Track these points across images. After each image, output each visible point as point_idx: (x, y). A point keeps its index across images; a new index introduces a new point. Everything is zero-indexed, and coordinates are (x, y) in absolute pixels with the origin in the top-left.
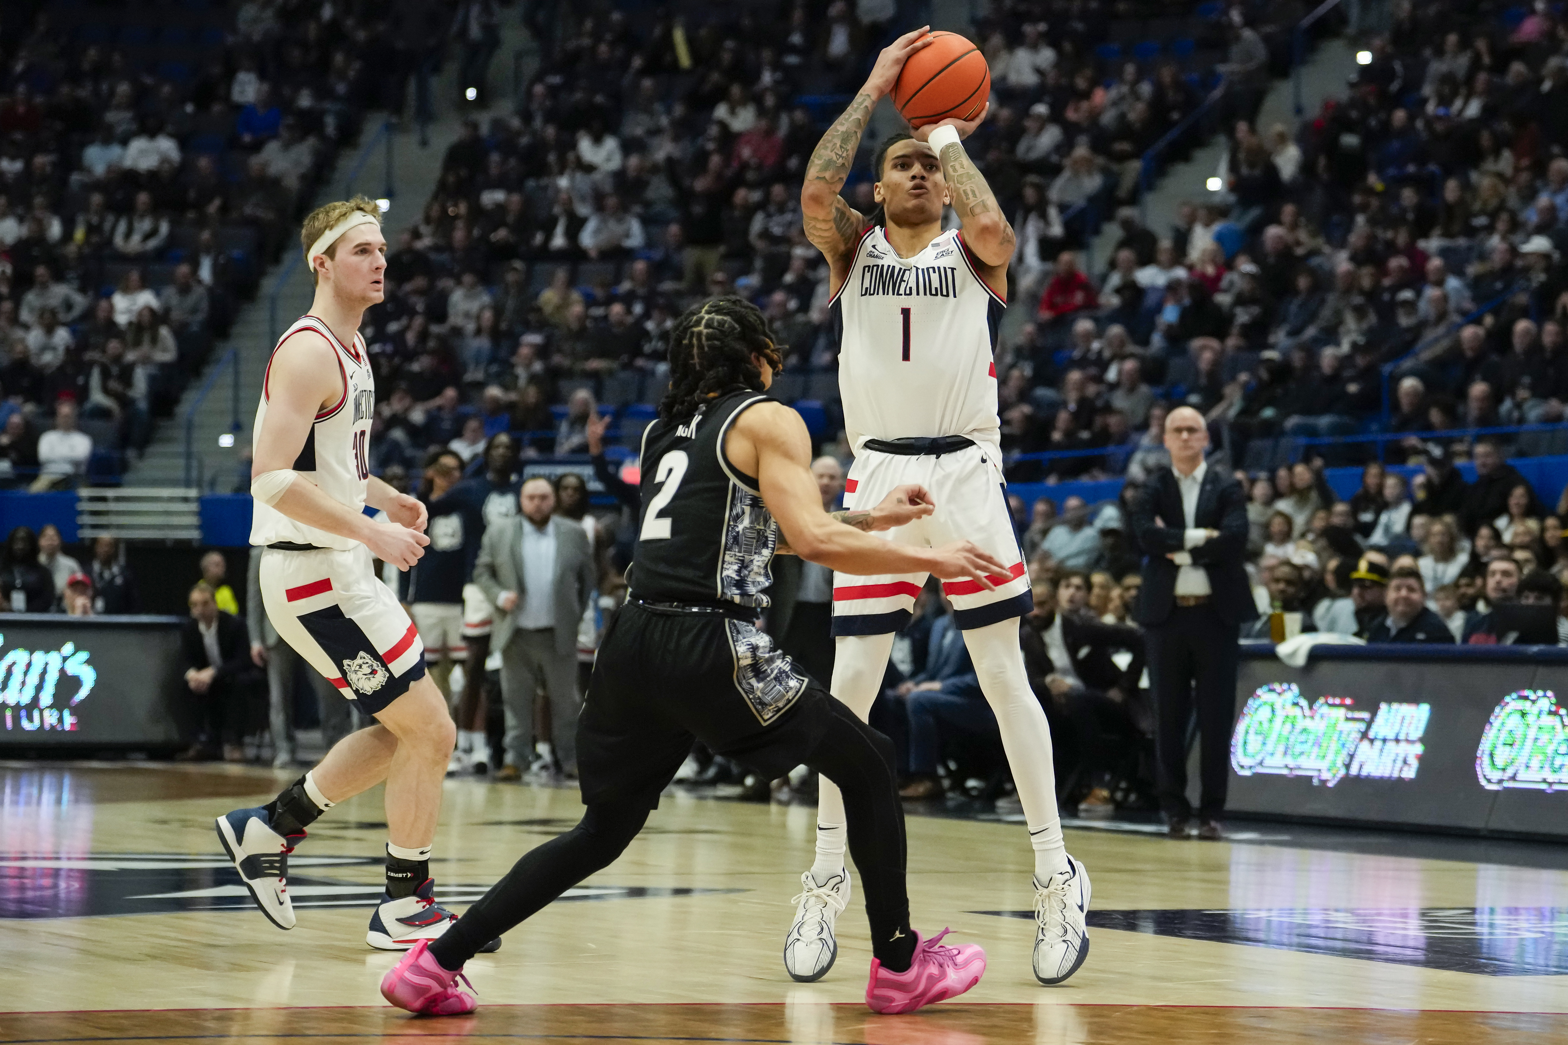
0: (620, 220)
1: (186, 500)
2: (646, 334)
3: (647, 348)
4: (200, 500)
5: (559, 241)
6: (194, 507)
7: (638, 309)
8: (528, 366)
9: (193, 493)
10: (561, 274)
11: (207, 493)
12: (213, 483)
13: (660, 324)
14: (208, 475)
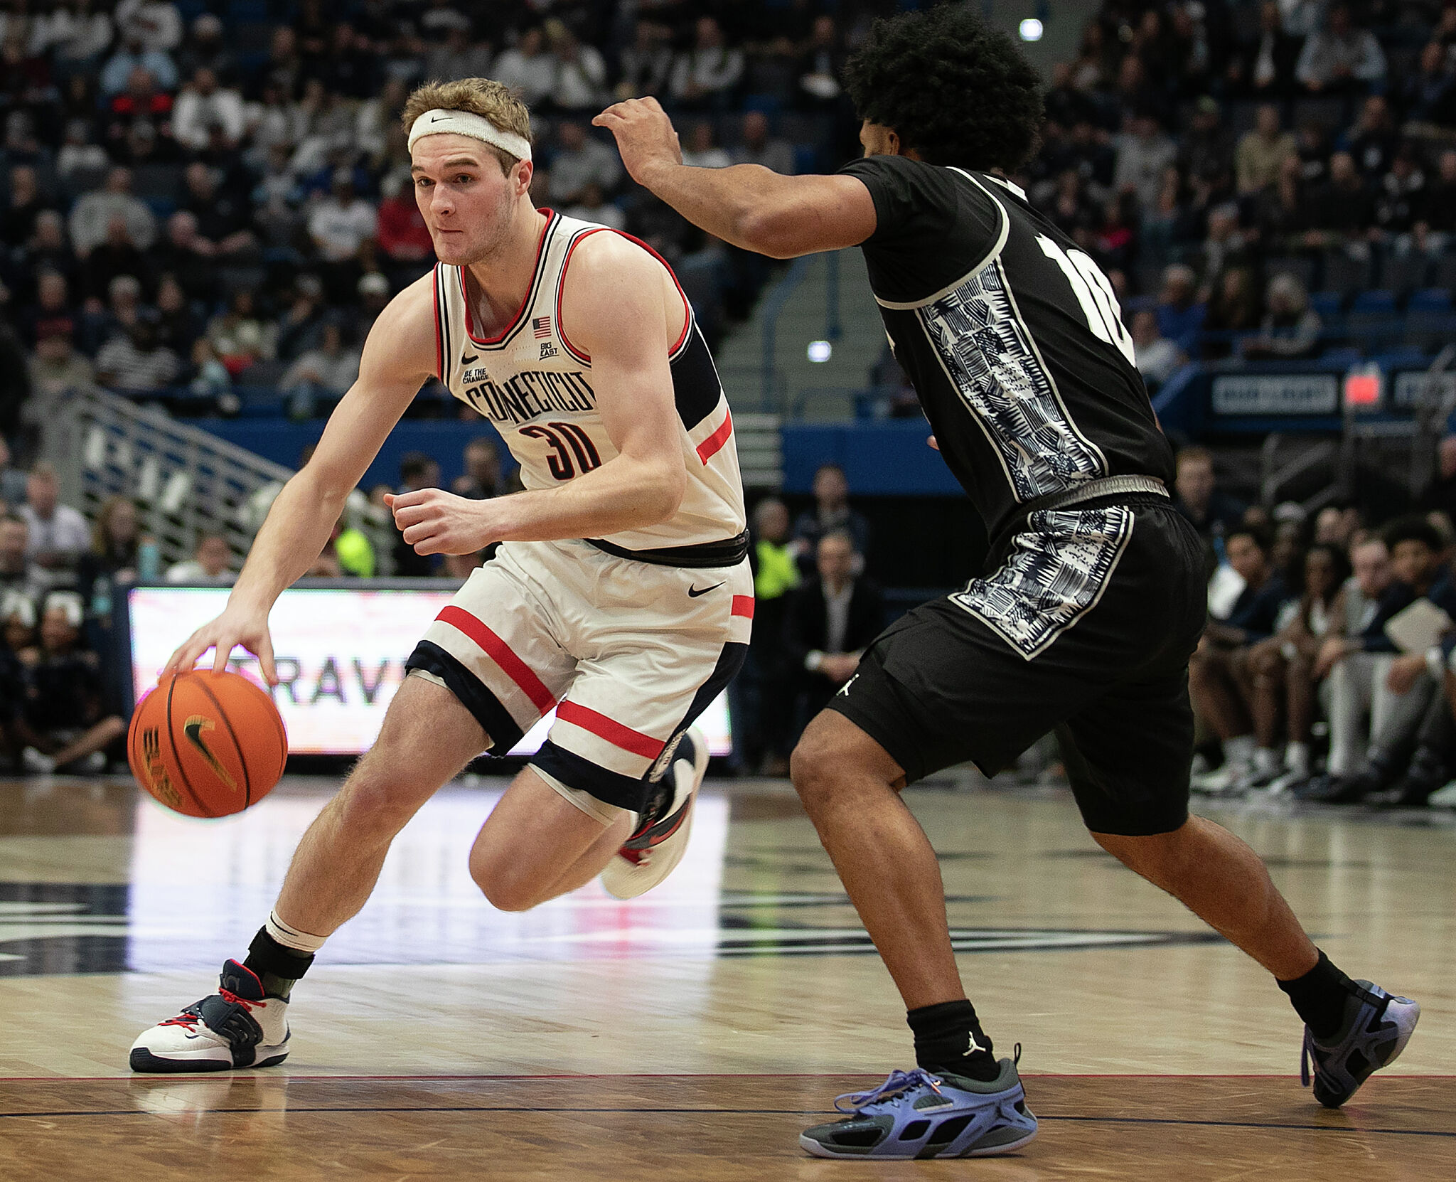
0: (1349, 41)
1: (761, 431)
2: (1383, 192)
3: (1385, 213)
4: (781, 431)
5: (1265, 70)
6: (771, 441)
7: (1373, 157)
8: (1223, 239)
9: (771, 421)
10: (1267, 115)
11: (791, 422)
12: (799, 409)
13: (1404, 178)
14: (791, 396)
